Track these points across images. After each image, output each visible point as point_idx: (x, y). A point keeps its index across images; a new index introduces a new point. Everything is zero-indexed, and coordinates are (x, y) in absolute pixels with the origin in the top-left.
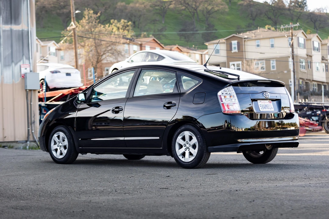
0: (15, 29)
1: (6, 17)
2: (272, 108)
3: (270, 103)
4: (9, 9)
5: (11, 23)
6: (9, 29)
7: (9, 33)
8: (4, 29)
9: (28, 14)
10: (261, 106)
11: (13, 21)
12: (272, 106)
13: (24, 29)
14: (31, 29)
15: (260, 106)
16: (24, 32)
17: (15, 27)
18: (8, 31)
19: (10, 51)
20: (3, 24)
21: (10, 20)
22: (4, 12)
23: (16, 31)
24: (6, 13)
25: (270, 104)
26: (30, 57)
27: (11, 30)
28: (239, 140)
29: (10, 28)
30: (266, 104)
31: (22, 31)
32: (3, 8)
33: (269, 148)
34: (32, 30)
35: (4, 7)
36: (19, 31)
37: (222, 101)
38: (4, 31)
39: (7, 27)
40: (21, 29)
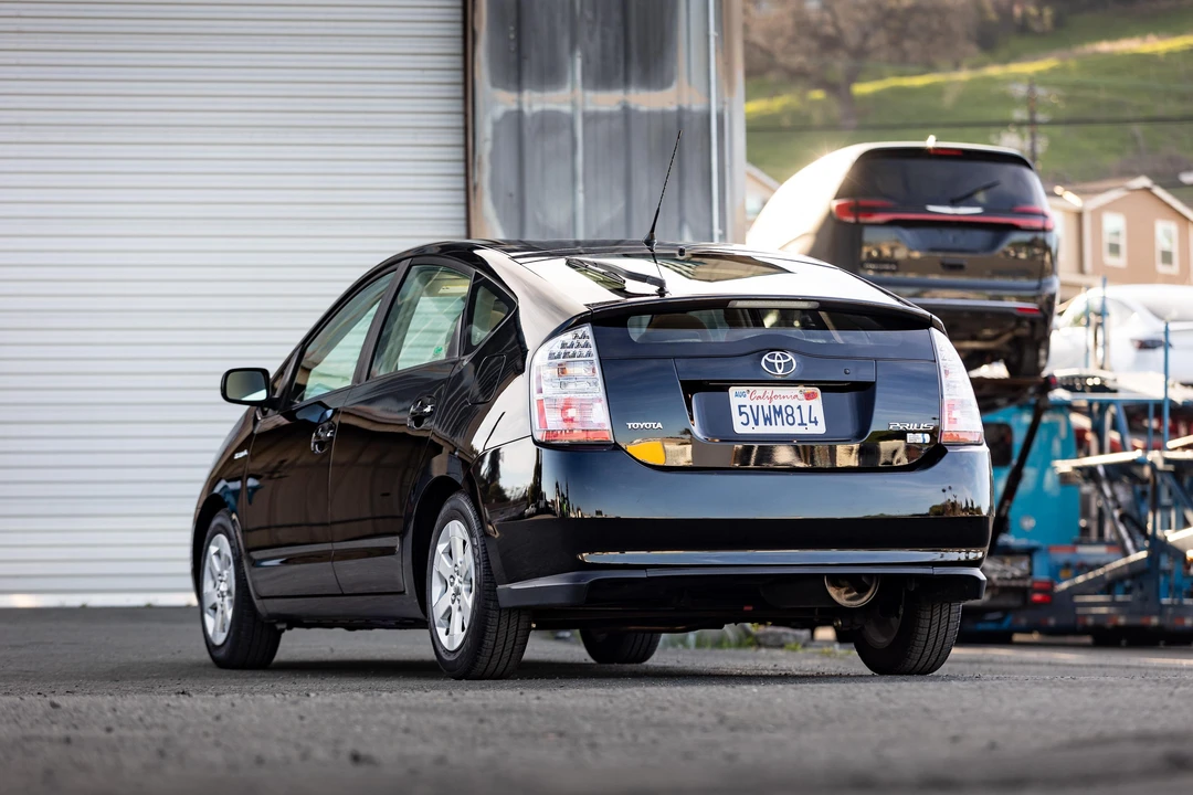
0: (644, 108)
1: (604, 57)
2: (816, 422)
3: (809, 397)
4: (616, 17)
5: (626, 83)
6: (617, 108)
7: (618, 125)
8: (590, 108)
9: (707, 36)
10: (743, 409)
11: (635, 72)
12: (819, 412)
13: (685, 106)
14: (721, 102)
15: (741, 414)
16: (686, 118)
17: (646, 100)
18: (610, 116)
19: (621, 205)
20: (585, 86)
21: (621, 66)
22: (591, 35)
23: (650, 114)
24: (604, 37)
25: (805, 404)
26: (717, 231)
27: (627, 112)
28: (587, 557)
29: (619, 103)
30: (777, 403)
31: (680, 111)
32: (589, 15)
33: (849, 599)
34: (727, 107)
35: (595, 12)
36: (664, 114)
37: (540, 391)
38: (591, 119)
39: (607, 101)
40: (673, 108)
